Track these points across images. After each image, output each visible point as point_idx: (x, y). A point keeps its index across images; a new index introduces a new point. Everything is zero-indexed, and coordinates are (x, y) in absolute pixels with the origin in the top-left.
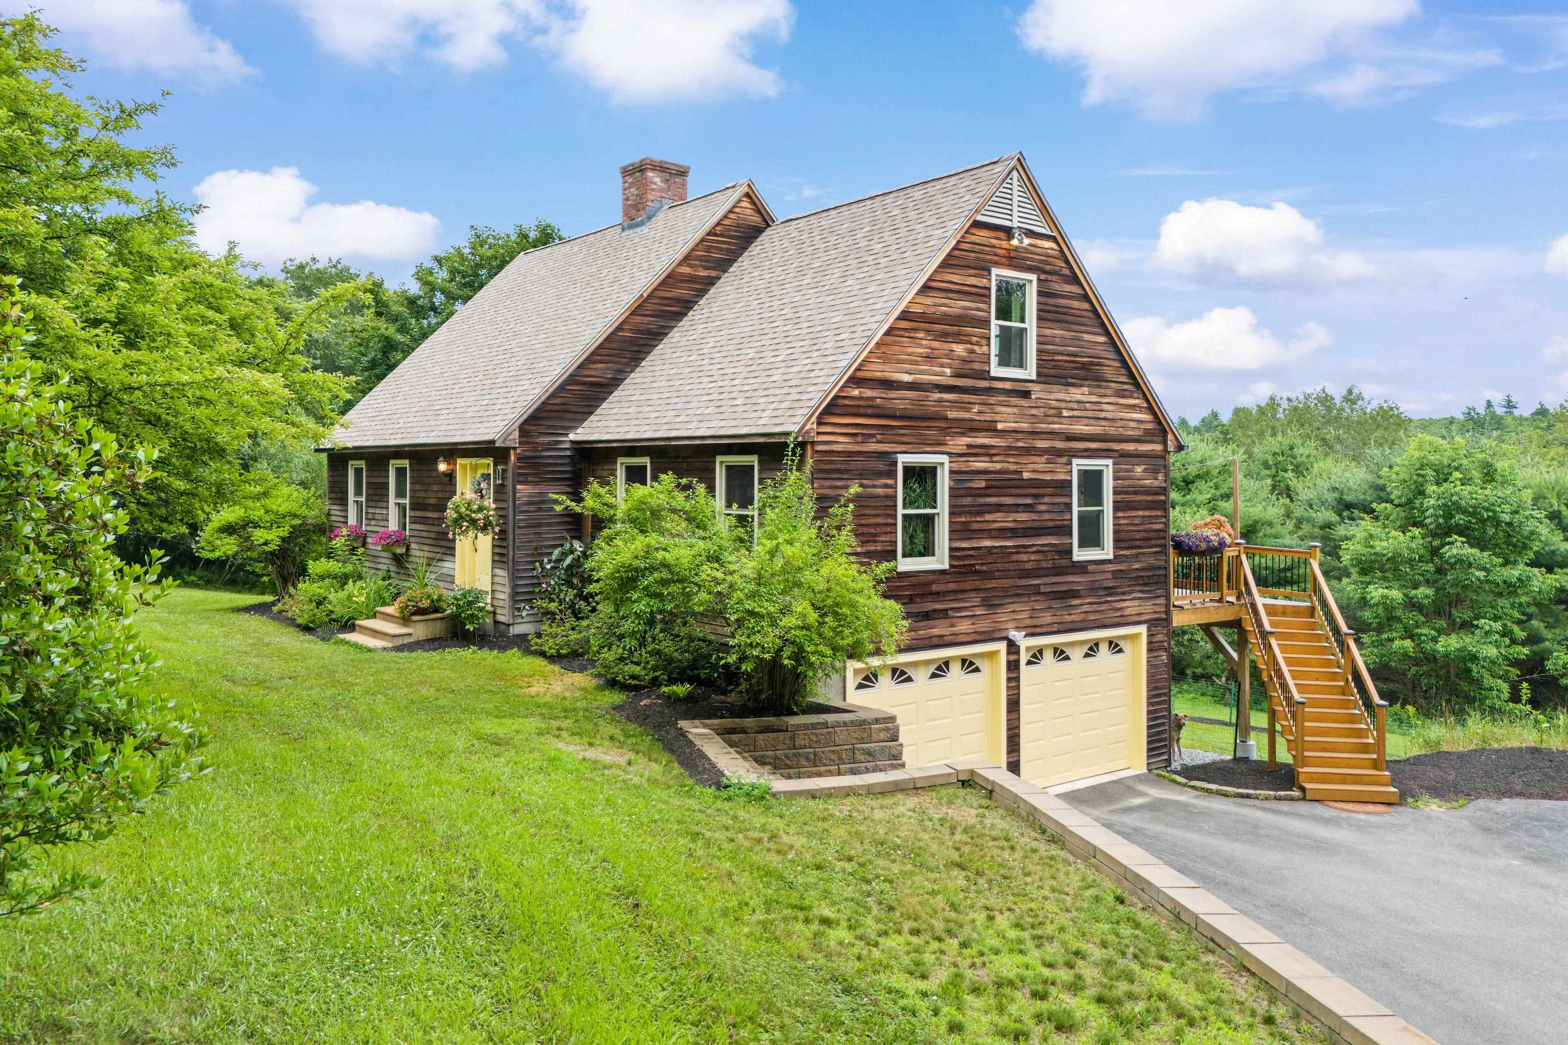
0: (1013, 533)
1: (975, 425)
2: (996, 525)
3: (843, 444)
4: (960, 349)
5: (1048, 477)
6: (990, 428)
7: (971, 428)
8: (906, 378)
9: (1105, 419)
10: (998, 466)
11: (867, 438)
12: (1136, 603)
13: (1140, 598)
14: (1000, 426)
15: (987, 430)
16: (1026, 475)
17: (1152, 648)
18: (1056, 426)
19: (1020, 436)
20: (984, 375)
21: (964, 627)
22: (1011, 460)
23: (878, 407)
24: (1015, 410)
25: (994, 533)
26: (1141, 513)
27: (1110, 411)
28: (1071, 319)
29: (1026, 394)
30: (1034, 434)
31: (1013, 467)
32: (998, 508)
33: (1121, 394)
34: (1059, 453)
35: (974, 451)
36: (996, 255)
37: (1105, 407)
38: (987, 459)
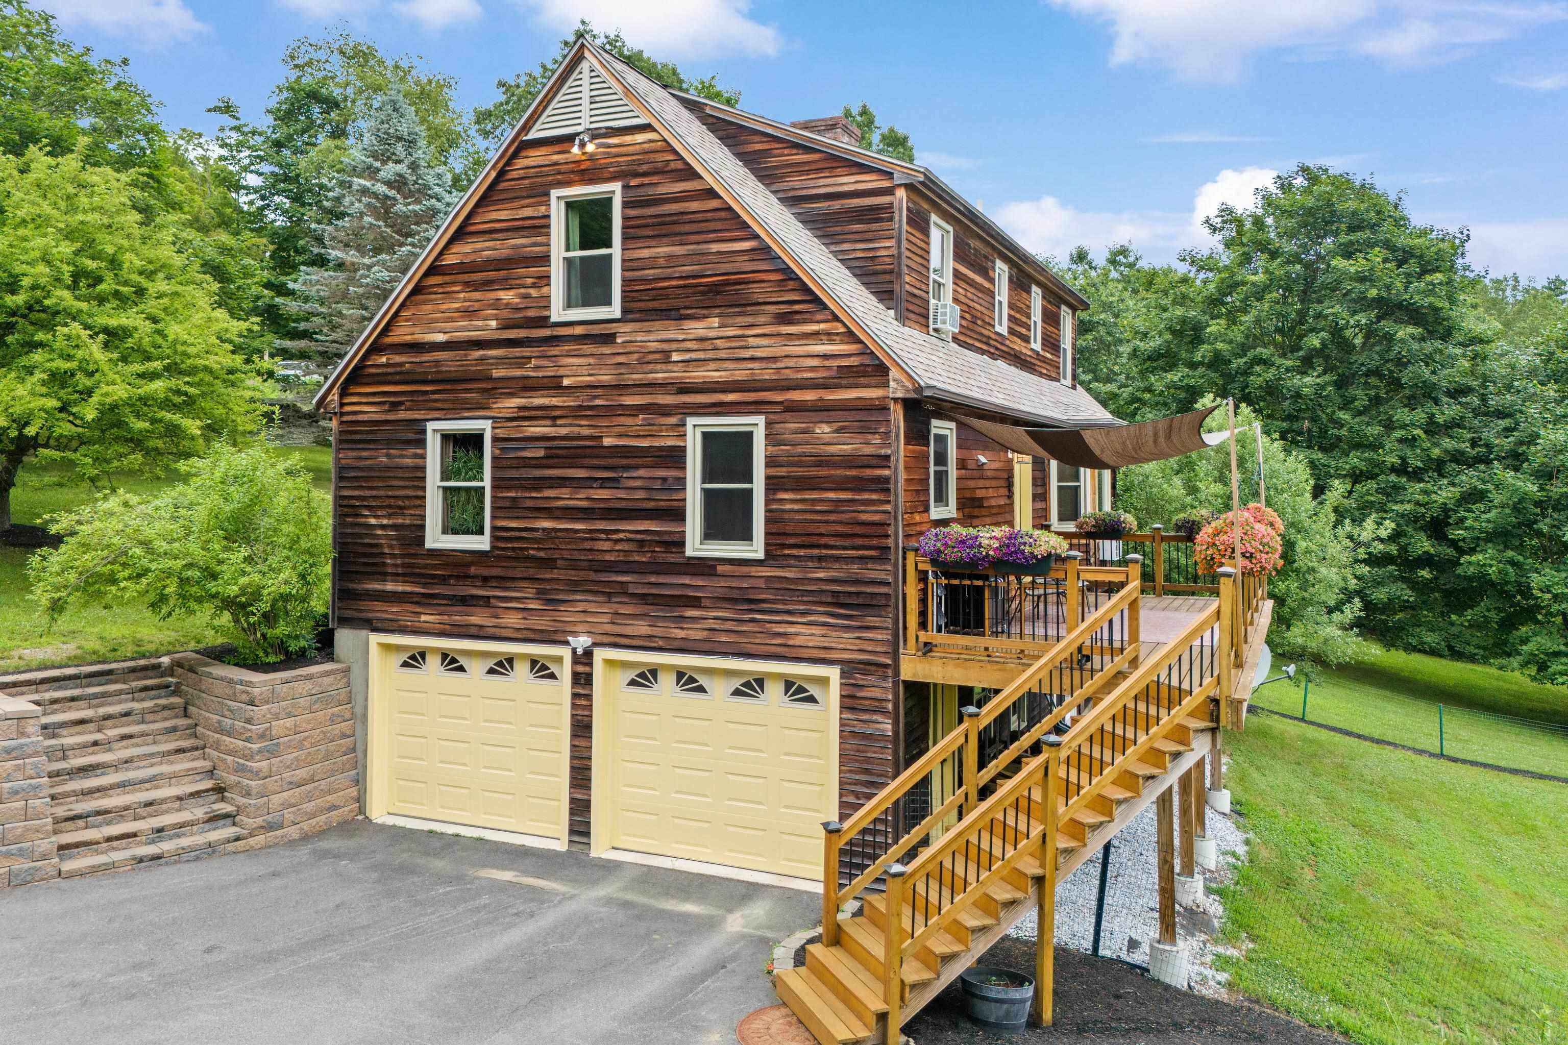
0: (586, 514)
1: (529, 383)
2: (560, 503)
3: (370, 412)
4: (507, 296)
5: (645, 443)
6: (554, 385)
7: (527, 386)
8: (440, 338)
9: (753, 359)
10: (563, 431)
11: (395, 406)
12: (818, 631)
13: (825, 624)
14: (566, 382)
15: (549, 388)
16: (607, 442)
17: (849, 703)
18: (660, 375)
19: (599, 392)
20: (543, 322)
21: (512, 620)
22: (583, 423)
23: (408, 373)
24: (591, 360)
25: (559, 513)
26: (832, 495)
27: (765, 348)
28: (687, 228)
29: (609, 339)
30: (621, 388)
31: (586, 432)
32: (562, 482)
33: (785, 319)
34: (664, 411)
35: (526, 415)
36: (559, 173)
37: (752, 341)
38: (548, 422)
